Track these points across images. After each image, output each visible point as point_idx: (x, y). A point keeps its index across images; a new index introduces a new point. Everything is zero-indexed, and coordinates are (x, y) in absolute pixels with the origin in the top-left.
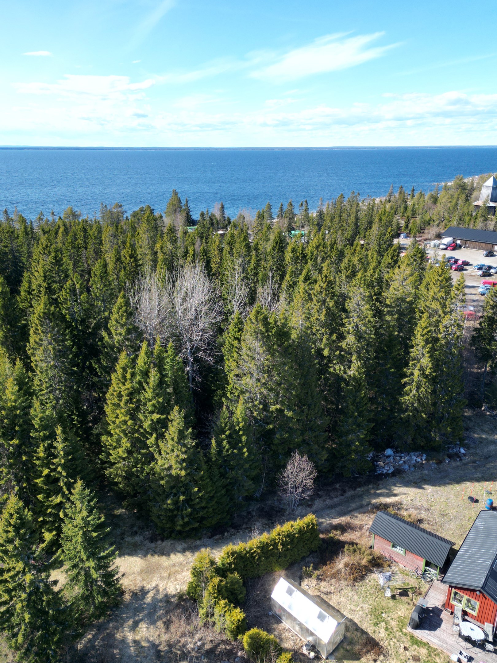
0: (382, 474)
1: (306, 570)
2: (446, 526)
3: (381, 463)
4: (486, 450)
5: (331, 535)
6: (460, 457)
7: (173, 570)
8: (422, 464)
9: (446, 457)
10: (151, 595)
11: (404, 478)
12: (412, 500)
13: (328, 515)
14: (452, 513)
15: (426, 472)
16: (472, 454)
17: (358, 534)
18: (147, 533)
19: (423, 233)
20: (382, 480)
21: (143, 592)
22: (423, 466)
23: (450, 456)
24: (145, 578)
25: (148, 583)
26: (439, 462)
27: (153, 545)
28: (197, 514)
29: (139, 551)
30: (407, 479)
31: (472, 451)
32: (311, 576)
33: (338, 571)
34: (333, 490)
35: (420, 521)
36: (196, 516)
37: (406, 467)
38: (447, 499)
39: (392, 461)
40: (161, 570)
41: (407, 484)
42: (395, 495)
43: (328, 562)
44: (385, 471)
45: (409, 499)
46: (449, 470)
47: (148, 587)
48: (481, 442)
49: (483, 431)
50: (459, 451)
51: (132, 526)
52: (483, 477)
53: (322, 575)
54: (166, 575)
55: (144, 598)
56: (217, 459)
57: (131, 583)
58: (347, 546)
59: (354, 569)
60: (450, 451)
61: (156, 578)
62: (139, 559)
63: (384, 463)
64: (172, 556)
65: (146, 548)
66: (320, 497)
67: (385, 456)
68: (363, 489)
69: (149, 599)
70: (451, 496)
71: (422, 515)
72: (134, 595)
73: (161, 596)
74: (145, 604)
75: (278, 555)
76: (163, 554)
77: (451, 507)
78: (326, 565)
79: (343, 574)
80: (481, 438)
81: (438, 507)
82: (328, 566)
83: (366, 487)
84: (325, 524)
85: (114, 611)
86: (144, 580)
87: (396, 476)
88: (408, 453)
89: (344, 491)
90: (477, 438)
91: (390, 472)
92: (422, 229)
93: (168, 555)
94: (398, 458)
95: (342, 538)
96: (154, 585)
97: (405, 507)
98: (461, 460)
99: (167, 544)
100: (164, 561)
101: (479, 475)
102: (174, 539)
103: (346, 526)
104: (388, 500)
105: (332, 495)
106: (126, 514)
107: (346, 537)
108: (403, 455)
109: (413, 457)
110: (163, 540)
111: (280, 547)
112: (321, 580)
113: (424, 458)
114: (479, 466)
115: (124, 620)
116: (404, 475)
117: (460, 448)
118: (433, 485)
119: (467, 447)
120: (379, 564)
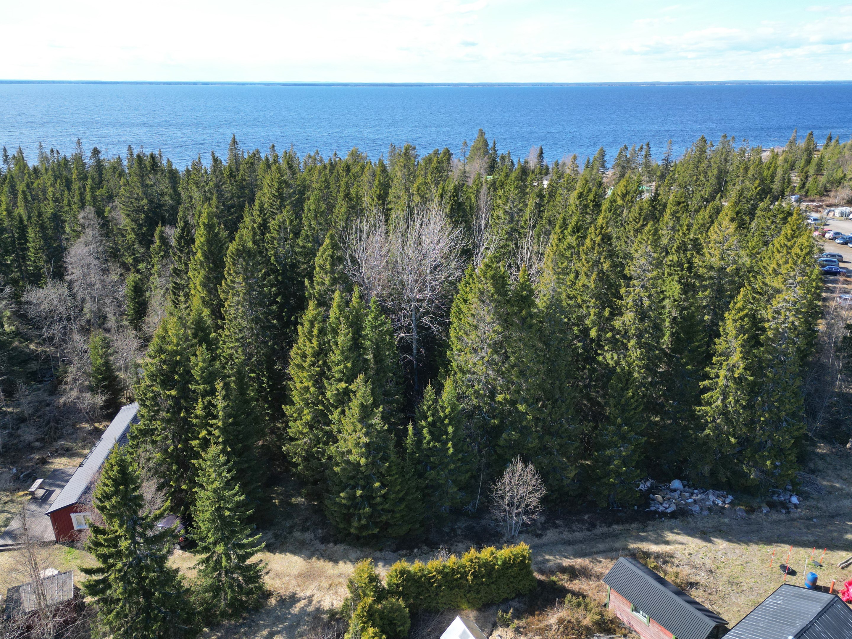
0: (656, 512)
1: (503, 616)
2: (731, 599)
3: (659, 497)
4: (834, 505)
5: (554, 578)
6: (787, 508)
7: (336, 581)
8: (724, 508)
9: (764, 505)
10: (301, 604)
11: (689, 523)
12: (690, 554)
13: (560, 553)
14: (747, 582)
15: (727, 520)
16: (809, 508)
17: (593, 584)
18: (320, 531)
19: (828, 195)
20: (654, 519)
21: (293, 599)
22: (724, 511)
23: (772, 505)
24: (301, 583)
25: (303, 590)
26: (751, 510)
27: (323, 547)
28: (379, 517)
29: (304, 551)
30: (693, 525)
31: (812, 503)
32: (508, 626)
33: (547, 626)
34: (578, 521)
35: (693, 585)
36: (378, 520)
37: (696, 508)
38: (747, 563)
39: (677, 496)
40: (323, 578)
41: (691, 532)
42: (667, 543)
43: (537, 612)
44: (661, 508)
45: (686, 552)
46: (765, 523)
47: (300, 594)
48: (830, 493)
49: (839, 477)
50: (789, 499)
51: (306, 520)
52: (816, 541)
53: (524, 628)
54: (326, 585)
55: (291, 607)
56: (413, 452)
57: (283, 586)
58: (569, 596)
59: (569, 629)
60: (775, 498)
61: (312, 587)
62: (302, 559)
63: (663, 497)
64: (341, 564)
65: (313, 549)
66: (556, 528)
67: (669, 488)
68: (621, 527)
69: (296, 609)
70: (754, 559)
71: (698, 578)
72: (282, 601)
73: (311, 609)
74: (290, 613)
75: (467, 588)
76: (331, 560)
77: (748, 574)
78: (533, 615)
79: (553, 632)
80: (832, 487)
81: (727, 571)
82: (536, 617)
83: (627, 526)
84: (551, 563)
85: (252, 615)
86: (299, 586)
87: (676, 518)
88: (704, 489)
89: (593, 526)
90: (826, 486)
91: (669, 511)
92: (827, 191)
93: (336, 562)
94: (687, 495)
95: (568, 585)
96: (308, 594)
97: (676, 562)
98: (788, 512)
99: (340, 548)
100: (328, 567)
101: (811, 538)
102: (349, 544)
103: (579, 571)
104: (654, 548)
105: (575, 528)
106: (304, 505)
107: (576, 585)
108: (696, 491)
109: (710, 496)
110: (336, 544)
111: (470, 577)
112: (521, 633)
113: (728, 501)
114: (815, 526)
115: (260, 628)
116: (690, 520)
117: (791, 496)
118: (730, 541)
119: (804, 496)
120: (610, 629)
